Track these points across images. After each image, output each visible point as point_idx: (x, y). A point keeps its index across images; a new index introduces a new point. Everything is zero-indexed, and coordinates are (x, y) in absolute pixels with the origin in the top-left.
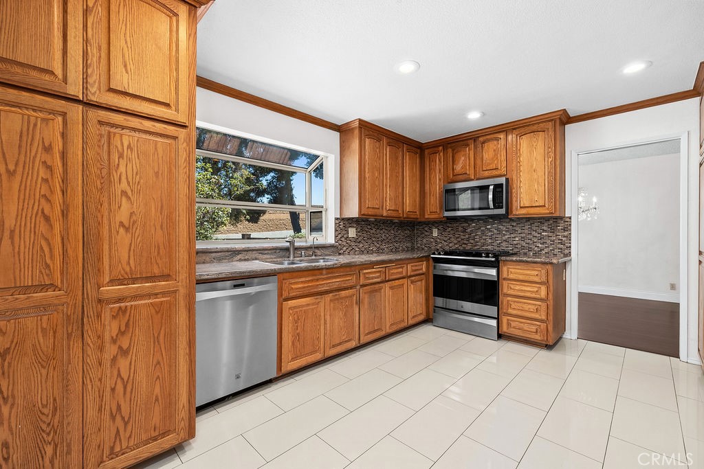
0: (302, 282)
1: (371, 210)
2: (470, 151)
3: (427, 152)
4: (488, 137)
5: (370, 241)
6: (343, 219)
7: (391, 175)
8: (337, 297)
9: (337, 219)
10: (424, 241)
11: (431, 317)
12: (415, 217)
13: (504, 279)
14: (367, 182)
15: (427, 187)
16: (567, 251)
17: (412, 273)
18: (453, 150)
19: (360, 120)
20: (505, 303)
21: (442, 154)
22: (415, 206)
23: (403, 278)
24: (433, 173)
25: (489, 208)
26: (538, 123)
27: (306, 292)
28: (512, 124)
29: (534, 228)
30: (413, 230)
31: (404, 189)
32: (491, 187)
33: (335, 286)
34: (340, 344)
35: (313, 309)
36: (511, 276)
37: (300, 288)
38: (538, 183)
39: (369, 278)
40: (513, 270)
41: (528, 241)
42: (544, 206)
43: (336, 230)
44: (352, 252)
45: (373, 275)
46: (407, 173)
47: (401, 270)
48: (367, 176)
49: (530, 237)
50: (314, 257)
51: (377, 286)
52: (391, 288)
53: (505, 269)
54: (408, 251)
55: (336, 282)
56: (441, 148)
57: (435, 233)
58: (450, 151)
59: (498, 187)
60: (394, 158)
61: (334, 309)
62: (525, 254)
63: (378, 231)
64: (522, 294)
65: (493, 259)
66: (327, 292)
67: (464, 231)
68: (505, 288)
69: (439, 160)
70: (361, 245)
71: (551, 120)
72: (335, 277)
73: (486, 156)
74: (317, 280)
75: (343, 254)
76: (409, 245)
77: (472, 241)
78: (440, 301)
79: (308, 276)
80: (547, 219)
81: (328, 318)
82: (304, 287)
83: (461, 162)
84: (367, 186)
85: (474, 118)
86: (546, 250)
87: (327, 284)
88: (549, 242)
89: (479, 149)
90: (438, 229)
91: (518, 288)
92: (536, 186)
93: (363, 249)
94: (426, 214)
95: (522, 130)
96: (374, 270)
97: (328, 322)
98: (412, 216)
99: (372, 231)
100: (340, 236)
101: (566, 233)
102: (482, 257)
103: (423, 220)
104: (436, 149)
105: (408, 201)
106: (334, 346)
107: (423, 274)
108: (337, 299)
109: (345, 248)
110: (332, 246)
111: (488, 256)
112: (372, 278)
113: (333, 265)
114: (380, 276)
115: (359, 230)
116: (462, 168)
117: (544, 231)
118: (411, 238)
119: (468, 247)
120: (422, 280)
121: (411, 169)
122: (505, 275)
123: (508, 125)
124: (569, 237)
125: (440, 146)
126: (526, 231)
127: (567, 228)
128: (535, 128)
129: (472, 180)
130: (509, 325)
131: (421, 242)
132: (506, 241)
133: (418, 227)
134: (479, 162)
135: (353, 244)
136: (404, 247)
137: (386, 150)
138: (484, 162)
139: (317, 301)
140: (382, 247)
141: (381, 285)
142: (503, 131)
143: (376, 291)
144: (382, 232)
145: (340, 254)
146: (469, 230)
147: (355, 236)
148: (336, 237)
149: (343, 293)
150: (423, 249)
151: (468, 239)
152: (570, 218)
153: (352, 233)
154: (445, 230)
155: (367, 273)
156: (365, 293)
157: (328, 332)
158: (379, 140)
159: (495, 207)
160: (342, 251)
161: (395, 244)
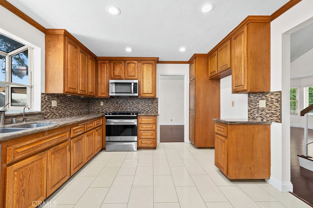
0: (27, 145)
1: (71, 89)
2: (122, 66)
3: (99, 62)
4: (131, 61)
5: (66, 109)
6: (48, 94)
7: (82, 70)
8: (57, 149)
9: (42, 94)
10: (96, 108)
11: (104, 147)
12: (93, 95)
13: (139, 124)
14: (69, 71)
15: (99, 80)
16: (157, 111)
17: (97, 126)
18: (114, 64)
19: (65, 31)
20: (140, 134)
21: (108, 64)
22: (94, 89)
23: (93, 129)
24: (103, 73)
25: (131, 93)
26: (150, 60)
27: (32, 152)
28: (140, 58)
29: (146, 102)
30: (89, 102)
31: (89, 79)
32: (133, 84)
33: (55, 142)
34: (58, 182)
35: (37, 165)
36: (142, 122)
37: (26, 150)
38: (150, 84)
39: (76, 132)
40: (143, 120)
41: (144, 107)
42: (152, 93)
43: (42, 102)
44: (54, 117)
45: (78, 130)
46: (90, 71)
47: (91, 125)
48: (69, 68)
49: (145, 105)
50: (24, 123)
51: (80, 137)
52: (87, 136)
53: (140, 119)
54: (86, 114)
55: (55, 139)
56: (107, 61)
57: (102, 104)
58: (112, 64)
59: (135, 84)
60: (84, 61)
61: (54, 159)
62: (143, 112)
63: (71, 103)
64: (146, 129)
65: (136, 115)
66: (48, 148)
67: (117, 103)
68: (140, 128)
69: (106, 68)
70: (60, 112)
71: (154, 61)
72: (55, 136)
73: (129, 70)
74: (41, 140)
75: (47, 118)
76: (87, 110)
77: (121, 108)
78: (107, 138)
79: (33, 138)
80: (151, 99)
81: (49, 167)
82: (29, 149)
83: (118, 70)
84: (69, 74)
85: (128, 51)
86: (150, 111)
87: (49, 142)
88: (151, 107)
89: (126, 66)
90: (104, 102)
91: (145, 126)
92: (149, 85)
93: (61, 114)
94: (99, 94)
95: (144, 62)
96: (79, 127)
97: (50, 171)
98: (92, 95)
99: (67, 103)
100: (45, 106)
101: (156, 104)
102: (131, 115)
103: (97, 97)
104: (105, 61)
105: (90, 86)
106: (53, 186)
107: (101, 126)
108: (56, 151)
109: (49, 114)
110: (39, 113)
111: (133, 114)
112: (78, 132)
113: (54, 127)
114: (82, 130)
115: (59, 102)
116: (119, 73)
117: (150, 103)
118: (88, 106)
119: (119, 110)
120: (100, 129)
121: (92, 69)
122: (140, 122)
123: (139, 58)
124: (157, 105)
125: (107, 60)
126: (143, 103)
127: (157, 102)
128: (149, 62)
129: (123, 79)
130: (142, 143)
131: (94, 108)
132: (135, 107)
133: (91, 101)
134: (126, 72)
135: (54, 111)
136: (85, 112)
137: (80, 55)
138: (129, 72)
139: (41, 157)
140: (73, 112)
141: (83, 135)
142: (137, 60)
143: (80, 140)
144: (73, 103)
145: (45, 118)
146: (119, 103)
147: (56, 106)
148: (42, 106)
149: (61, 146)
150: (95, 112)
151: (119, 107)
152: (158, 98)
153: (54, 103)
154: (107, 102)
155: (75, 129)
156: (74, 142)
157: (50, 177)
158: (76, 48)
159: (134, 93)
160: (46, 117)
161: (80, 110)
